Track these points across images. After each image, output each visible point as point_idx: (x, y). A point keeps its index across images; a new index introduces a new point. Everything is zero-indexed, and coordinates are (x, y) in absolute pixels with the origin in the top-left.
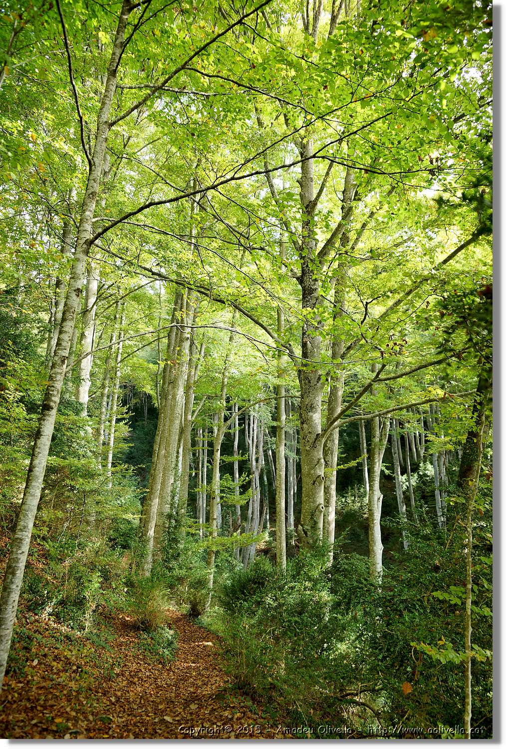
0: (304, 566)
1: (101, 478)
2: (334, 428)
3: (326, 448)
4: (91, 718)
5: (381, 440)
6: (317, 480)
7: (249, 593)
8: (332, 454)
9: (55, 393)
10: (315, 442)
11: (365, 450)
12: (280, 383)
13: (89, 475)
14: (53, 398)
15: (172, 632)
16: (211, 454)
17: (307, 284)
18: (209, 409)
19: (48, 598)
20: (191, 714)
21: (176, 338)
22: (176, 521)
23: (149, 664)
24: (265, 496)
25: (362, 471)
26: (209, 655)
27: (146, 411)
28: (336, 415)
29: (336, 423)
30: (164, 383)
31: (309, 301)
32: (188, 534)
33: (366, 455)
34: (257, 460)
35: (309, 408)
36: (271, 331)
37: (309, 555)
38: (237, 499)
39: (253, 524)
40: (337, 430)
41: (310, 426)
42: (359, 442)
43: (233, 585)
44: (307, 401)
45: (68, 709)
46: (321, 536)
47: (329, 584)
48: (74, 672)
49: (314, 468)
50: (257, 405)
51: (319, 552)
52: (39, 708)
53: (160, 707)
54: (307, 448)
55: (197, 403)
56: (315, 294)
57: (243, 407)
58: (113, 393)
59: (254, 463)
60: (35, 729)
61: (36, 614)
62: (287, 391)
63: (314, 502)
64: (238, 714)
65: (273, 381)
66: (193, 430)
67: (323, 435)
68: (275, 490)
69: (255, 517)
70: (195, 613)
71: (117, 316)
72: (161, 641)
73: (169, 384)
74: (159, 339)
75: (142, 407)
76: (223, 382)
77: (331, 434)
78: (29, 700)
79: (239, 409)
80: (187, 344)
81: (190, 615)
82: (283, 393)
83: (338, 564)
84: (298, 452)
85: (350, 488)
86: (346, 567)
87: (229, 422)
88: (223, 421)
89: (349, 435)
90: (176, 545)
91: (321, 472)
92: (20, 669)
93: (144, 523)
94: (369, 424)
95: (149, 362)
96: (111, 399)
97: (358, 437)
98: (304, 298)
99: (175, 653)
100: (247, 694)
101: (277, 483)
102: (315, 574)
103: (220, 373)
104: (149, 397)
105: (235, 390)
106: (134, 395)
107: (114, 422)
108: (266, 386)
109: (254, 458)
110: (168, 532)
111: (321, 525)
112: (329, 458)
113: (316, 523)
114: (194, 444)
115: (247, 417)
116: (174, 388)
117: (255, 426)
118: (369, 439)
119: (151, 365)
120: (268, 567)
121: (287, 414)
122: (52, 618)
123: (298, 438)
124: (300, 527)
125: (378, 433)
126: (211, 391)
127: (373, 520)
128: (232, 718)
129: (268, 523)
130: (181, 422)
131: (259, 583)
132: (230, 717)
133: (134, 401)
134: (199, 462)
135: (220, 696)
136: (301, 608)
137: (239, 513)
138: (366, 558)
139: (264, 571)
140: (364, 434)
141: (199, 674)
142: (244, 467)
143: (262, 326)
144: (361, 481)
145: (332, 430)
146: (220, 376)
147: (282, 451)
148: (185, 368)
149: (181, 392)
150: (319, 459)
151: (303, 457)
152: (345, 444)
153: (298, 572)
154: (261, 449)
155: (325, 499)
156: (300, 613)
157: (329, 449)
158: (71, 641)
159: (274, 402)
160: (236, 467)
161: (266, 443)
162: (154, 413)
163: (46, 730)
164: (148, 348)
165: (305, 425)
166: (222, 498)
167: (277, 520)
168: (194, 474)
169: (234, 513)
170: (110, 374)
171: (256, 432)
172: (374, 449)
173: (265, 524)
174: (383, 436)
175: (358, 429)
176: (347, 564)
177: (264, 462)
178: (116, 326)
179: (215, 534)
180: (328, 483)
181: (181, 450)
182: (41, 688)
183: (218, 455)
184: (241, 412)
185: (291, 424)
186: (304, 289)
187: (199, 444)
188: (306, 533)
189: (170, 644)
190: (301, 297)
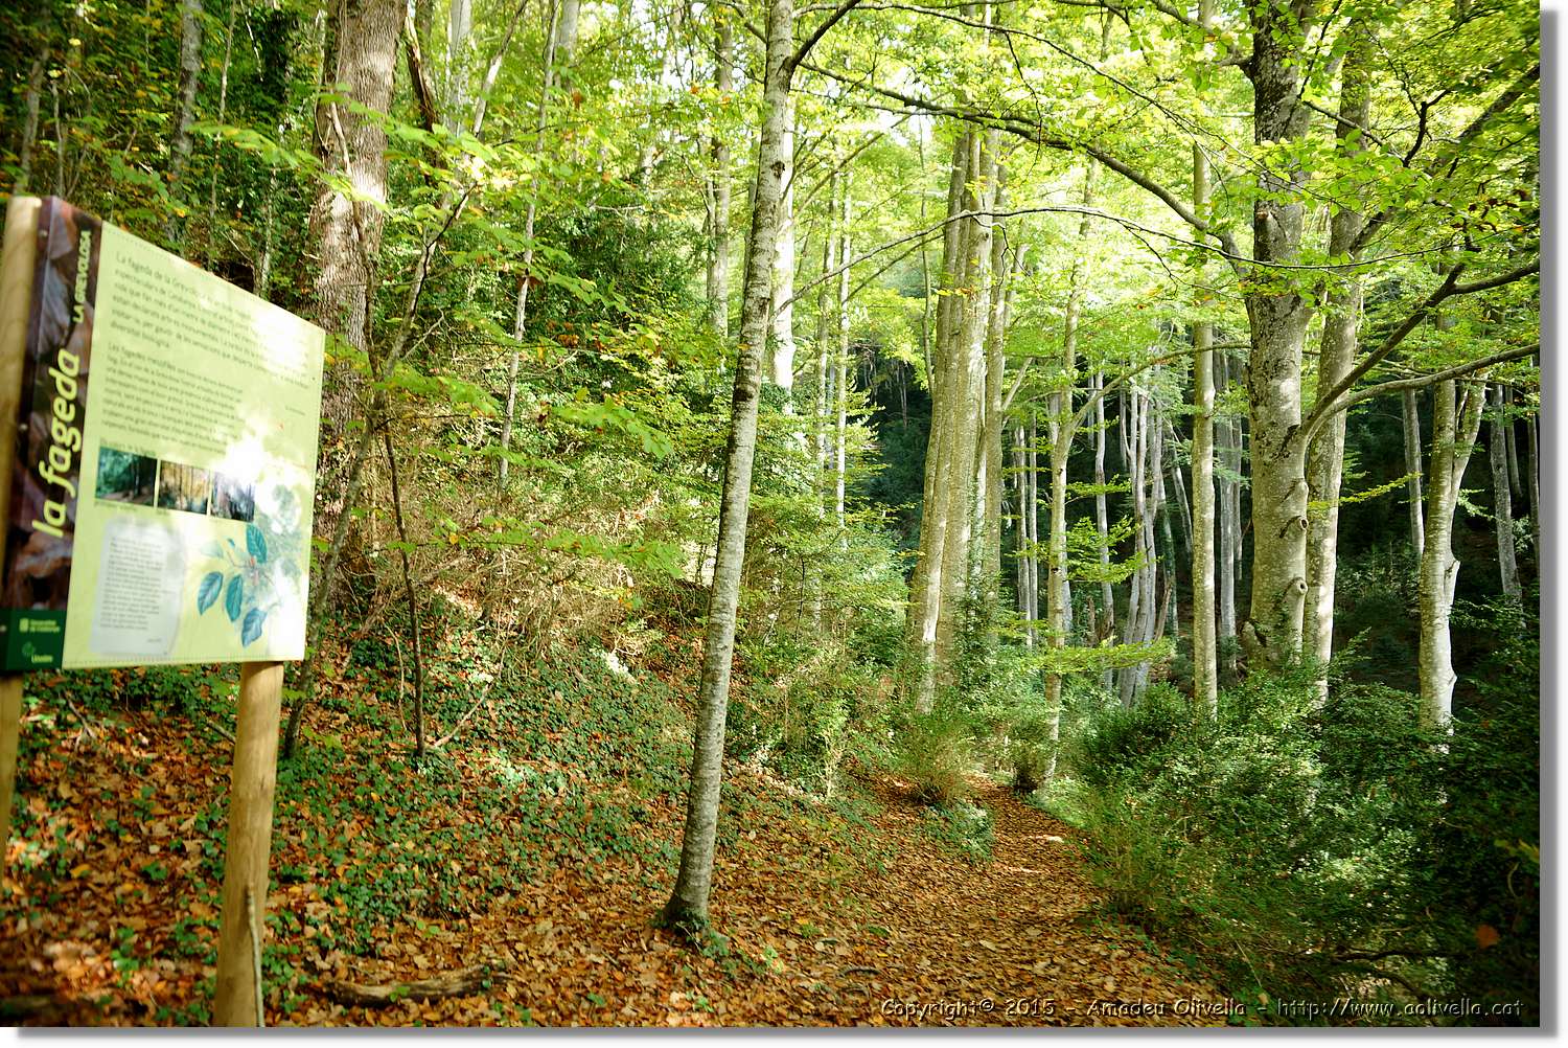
0: (1257, 703)
1: (830, 531)
2: (1334, 412)
3: (1314, 458)
4: (854, 926)
5: (1458, 436)
6: (1288, 528)
7: (1136, 751)
8: (1328, 470)
9: (754, 367)
10: (1284, 445)
11: (1418, 462)
12: (1202, 319)
13: (809, 524)
14: (752, 378)
15: (982, 813)
16: (1045, 480)
17: (1267, 75)
18: (1038, 387)
19: (759, 737)
20: (1030, 942)
21: (962, 236)
22: (978, 613)
23: (944, 861)
24: (1168, 568)
25: (1407, 510)
26: (1057, 859)
27: (904, 399)
28: (1340, 380)
29: (1338, 400)
30: (940, 337)
31: (1272, 117)
32: (1005, 640)
33: (1418, 474)
34: (1148, 491)
35: (1270, 368)
36: (1176, 198)
37: (1269, 683)
38: (1105, 571)
39: (1142, 626)
40: (1343, 415)
41: (1275, 410)
42: (1401, 445)
43: (1101, 736)
44: (1266, 353)
45: (816, 908)
46: (1299, 646)
47: (1318, 745)
48: (817, 856)
49: (1283, 501)
50: (1148, 371)
51: (1294, 678)
52: (768, 901)
53: (971, 926)
54: (1267, 459)
55: (1011, 375)
56: (1289, 99)
57: (1115, 376)
58: (837, 363)
59: (1142, 498)
60: (767, 928)
61: (742, 763)
62: (1219, 333)
63: (1283, 574)
64: (1121, 952)
65: (1184, 314)
66: (1004, 432)
67: (1305, 429)
68: (1191, 554)
69: (1146, 610)
70: (1025, 783)
71: (836, 203)
72: (963, 825)
73: (952, 336)
74: (923, 243)
75: (896, 390)
76: (1068, 326)
77: (1326, 426)
78: (751, 887)
79: (1106, 382)
80: (985, 249)
81: (1016, 787)
82: (1209, 339)
83: (1338, 704)
84: (1246, 469)
85: (1374, 549)
86: (1359, 711)
87: (1083, 411)
88: (1070, 408)
89: (1376, 428)
90: (982, 659)
91: (1300, 509)
92: (729, 842)
93: (915, 615)
94: (1428, 403)
95: (903, 294)
96: (833, 376)
97: (1400, 432)
98: (1258, 111)
99: (993, 848)
100: (1137, 923)
101: (1196, 538)
102: (1285, 721)
103: (1059, 306)
104: (910, 369)
105: (1097, 342)
106: (878, 366)
107: (842, 424)
108: (1167, 325)
109: (1141, 486)
110: (966, 634)
111: (1299, 624)
112: (1320, 479)
113: (1286, 618)
114: (1008, 461)
115: (1123, 399)
116: (960, 345)
117: (1141, 418)
118: (1428, 436)
119: (911, 302)
120: (1176, 703)
121: (1219, 388)
122: (769, 771)
123: (1246, 440)
124: (1249, 627)
125: (1451, 420)
126: (1042, 348)
127: (1432, 618)
128: (1107, 957)
129: (1176, 624)
130: (979, 417)
131: (1158, 734)
132: (1104, 953)
133: (878, 379)
134: (1019, 499)
135: (1082, 921)
136: (1250, 783)
137: (1110, 601)
138: (1408, 695)
139: (1168, 711)
140: (1416, 425)
141: (1041, 886)
142: (1118, 506)
143: (1155, 190)
144: (1404, 530)
145: (1329, 417)
146: (1063, 313)
147: (1207, 467)
148: (984, 301)
149: (976, 352)
150: (1295, 483)
151: (1256, 477)
152: (1365, 447)
153: (1242, 716)
154: (1157, 468)
155: (1309, 570)
156: (1248, 793)
157: (1320, 460)
158: (805, 810)
159: (1186, 360)
160: (1102, 506)
161: (1168, 453)
162: (921, 403)
163: (785, 932)
164: (901, 265)
165: (1261, 409)
166: (1071, 569)
167: (1197, 615)
168: (1010, 523)
169: (1099, 601)
170: (827, 327)
171: (1145, 432)
172: (1440, 456)
173: (1170, 623)
174: (1466, 427)
175: (1400, 414)
176: (1360, 705)
177: (1163, 496)
178: (834, 225)
179: (1061, 641)
180: (1317, 534)
181: (982, 475)
182: (767, 874)
183: (1061, 482)
184: (1110, 387)
185: (1228, 409)
186: (1259, 90)
187: (1018, 462)
188: (1262, 639)
189: (980, 831)
190: (1252, 107)
